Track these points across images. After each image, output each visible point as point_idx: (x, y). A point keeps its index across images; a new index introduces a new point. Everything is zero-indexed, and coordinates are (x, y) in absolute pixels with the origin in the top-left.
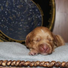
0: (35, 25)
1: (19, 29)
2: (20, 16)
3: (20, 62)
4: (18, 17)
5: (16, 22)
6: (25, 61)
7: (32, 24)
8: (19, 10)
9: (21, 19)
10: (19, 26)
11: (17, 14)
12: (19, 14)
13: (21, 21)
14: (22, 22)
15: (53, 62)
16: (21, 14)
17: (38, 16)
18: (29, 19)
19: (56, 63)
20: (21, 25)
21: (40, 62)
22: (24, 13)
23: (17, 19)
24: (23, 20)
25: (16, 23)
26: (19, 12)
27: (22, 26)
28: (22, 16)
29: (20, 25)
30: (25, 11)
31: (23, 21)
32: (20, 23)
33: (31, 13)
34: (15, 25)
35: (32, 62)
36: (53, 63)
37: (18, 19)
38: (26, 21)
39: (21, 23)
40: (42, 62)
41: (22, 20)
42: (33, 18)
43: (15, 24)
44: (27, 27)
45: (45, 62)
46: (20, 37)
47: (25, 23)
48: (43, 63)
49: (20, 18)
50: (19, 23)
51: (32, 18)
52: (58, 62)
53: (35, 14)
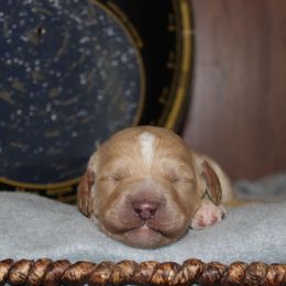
0: (114, 100)
1: (48, 135)
2: (42, 78)
4: (35, 82)
5: (32, 108)
7: (100, 98)
8: (35, 53)
9: (48, 88)
10: (46, 121)
11: (28, 70)
12: (37, 69)
13: (50, 100)
14: (57, 103)
16: (47, 65)
17: (119, 58)
18: (83, 82)
20: (54, 117)
22: (56, 59)
23: (32, 95)
24: (60, 89)
25: (31, 114)
26: (37, 63)
28: (52, 72)
29: (50, 114)
30: (61, 52)
31: (58, 98)
32: (48, 109)
33: (88, 53)
34: (27, 124)
37: (38, 93)
38: (70, 91)
39: (53, 107)
41: (53, 94)
42: (98, 72)
43: (27, 118)
44: (82, 117)
46: (59, 168)
47: (67, 103)
49: (45, 85)
50: (45, 107)
51: (94, 70)
53: (105, 52)
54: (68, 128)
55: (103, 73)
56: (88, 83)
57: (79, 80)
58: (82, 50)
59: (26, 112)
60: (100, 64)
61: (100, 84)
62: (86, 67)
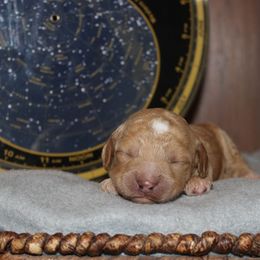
0: (136, 63)
3: (94, 238)
4: (60, 63)
5: (62, 86)
6: (112, 235)
7: (123, 63)
8: (55, 38)
10: (76, 95)
12: (60, 51)
14: (84, 77)
15: (207, 234)
16: (68, 46)
18: (104, 53)
19: (219, 238)
20: (83, 90)
21: (164, 238)
22: (75, 39)
23: (59, 75)
24: (84, 64)
25: (62, 91)
26: (59, 46)
28: (74, 51)
29: (79, 88)
31: (84, 72)
32: (77, 83)
33: (104, 26)
35: (134, 238)
36: (211, 240)
38: (94, 64)
40: (170, 235)
43: (59, 96)
44: (109, 84)
45: (182, 238)
47: (94, 74)
48: (176, 239)
49: (70, 64)
50: (74, 82)
51: (113, 40)
53: (119, 22)
54: (97, 97)
55: (121, 40)
56: (109, 52)
57: (101, 51)
58: (97, 25)
62: (105, 39)
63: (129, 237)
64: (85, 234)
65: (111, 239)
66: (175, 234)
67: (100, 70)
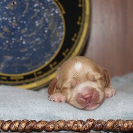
0: (53, 32)
1: (22, 51)
2: (17, 25)
3: (28, 123)
4: (14, 27)
5: (13, 39)
6: (38, 121)
7: (46, 31)
8: (13, 14)
10: (20, 45)
11: (10, 22)
12: (14, 21)
13: (22, 35)
14: (25, 36)
15: (89, 120)
16: (19, 19)
17: (54, 12)
18: (37, 25)
20: (24, 43)
21: (66, 123)
22: (23, 16)
23: (13, 33)
24: (26, 29)
25: (13, 42)
26: (14, 18)
27: (26, 42)
28: (21, 22)
30: (25, 12)
31: (25, 33)
32: (21, 39)
33: (39, 11)
34: (12, 47)
35: (49, 123)
36: (91, 123)
37: (16, 32)
38: (31, 30)
39: (24, 38)
40: (69, 121)
41: (23, 32)
42: (44, 20)
43: (11, 44)
44: (38, 41)
45: (75, 122)
46: (27, 66)
47: (31, 35)
48: (72, 123)
49: (19, 28)
51: (42, 19)
52: (99, 120)
53: (47, 10)
54: (31, 47)
55: (47, 20)
56: (40, 25)
57: (35, 24)
58: (35, 10)
59: (10, 41)
60: (45, 16)
61: (46, 25)
62: (38, 17)
63: (47, 122)
64: (23, 121)
65: (37, 123)
66: (71, 120)
67: (34, 33)
